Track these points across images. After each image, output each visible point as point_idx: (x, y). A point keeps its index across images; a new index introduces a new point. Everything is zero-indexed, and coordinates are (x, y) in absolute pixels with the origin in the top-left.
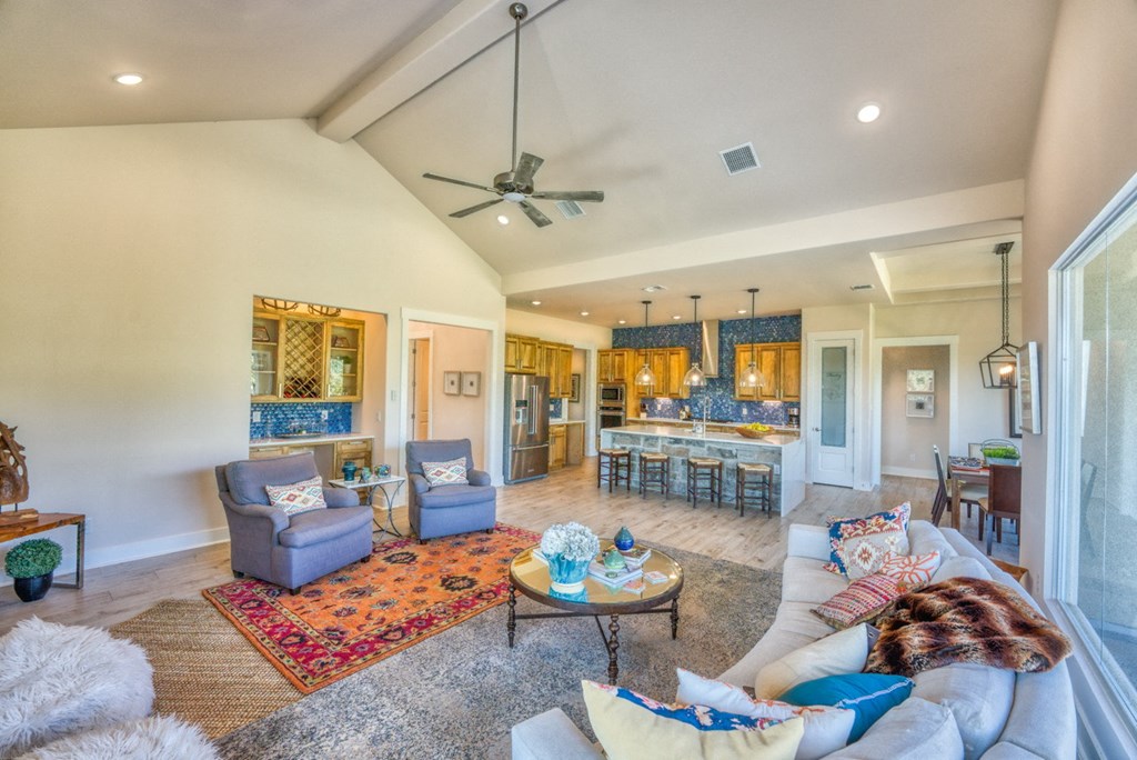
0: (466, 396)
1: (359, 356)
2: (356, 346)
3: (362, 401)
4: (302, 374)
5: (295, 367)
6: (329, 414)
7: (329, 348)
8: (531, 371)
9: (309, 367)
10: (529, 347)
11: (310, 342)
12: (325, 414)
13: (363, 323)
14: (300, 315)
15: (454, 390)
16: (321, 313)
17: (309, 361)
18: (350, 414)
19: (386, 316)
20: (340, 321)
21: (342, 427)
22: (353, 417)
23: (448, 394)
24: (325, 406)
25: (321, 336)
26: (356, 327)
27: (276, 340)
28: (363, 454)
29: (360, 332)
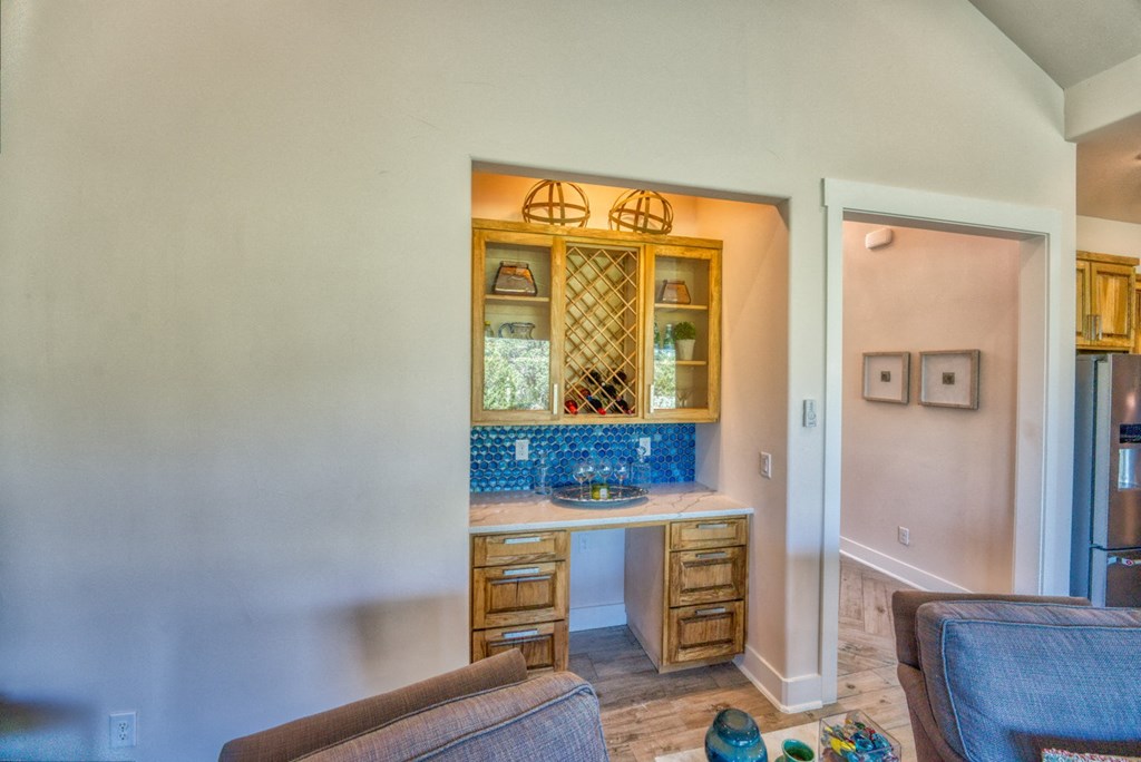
0: (929, 406)
1: (713, 321)
2: (704, 297)
3: (719, 420)
4: (601, 364)
5: (589, 348)
6: (653, 443)
7: (652, 305)
8: (1120, 344)
9: (613, 348)
10: (1113, 284)
11: (614, 297)
12: (645, 445)
13: (717, 246)
14: (591, 235)
15: (894, 391)
16: (635, 228)
17: (614, 336)
18: (692, 444)
19: (782, 205)
20: (670, 243)
21: (676, 473)
22: (697, 452)
23: (871, 401)
24: (646, 430)
25: (635, 278)
26: (705, 255)
27: (548, 294)
28: (728, 554)
29: (714, 264)
